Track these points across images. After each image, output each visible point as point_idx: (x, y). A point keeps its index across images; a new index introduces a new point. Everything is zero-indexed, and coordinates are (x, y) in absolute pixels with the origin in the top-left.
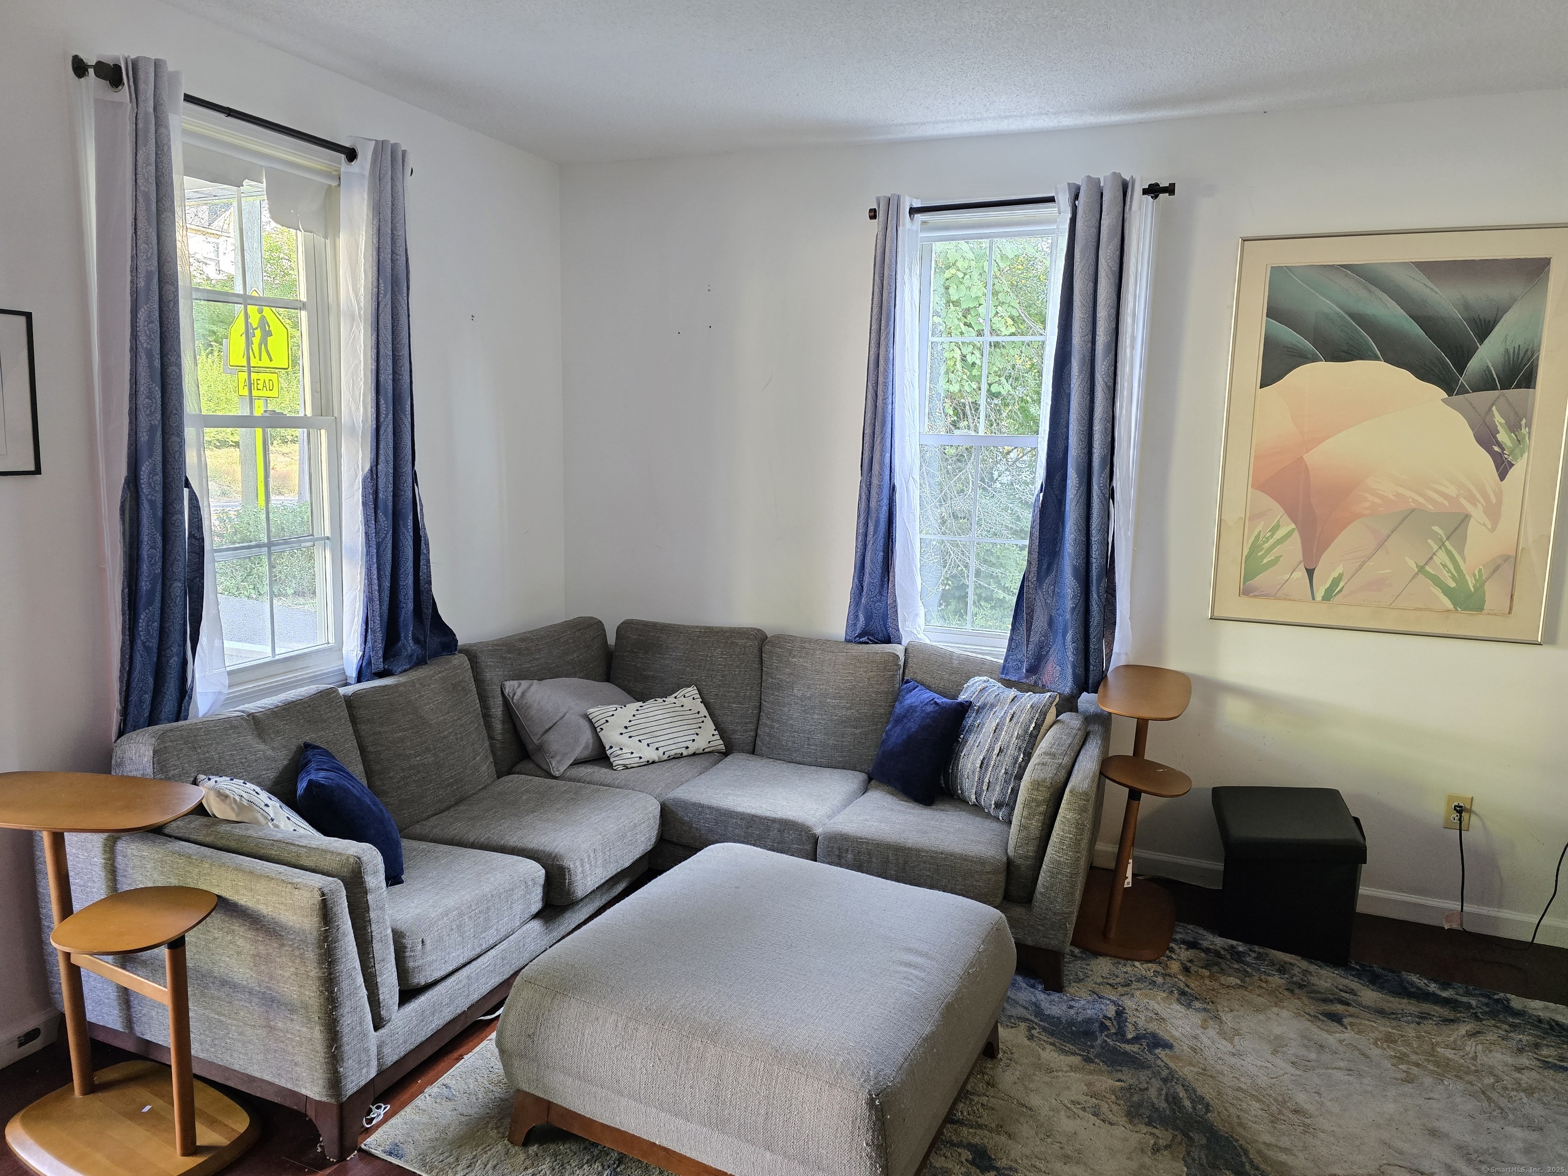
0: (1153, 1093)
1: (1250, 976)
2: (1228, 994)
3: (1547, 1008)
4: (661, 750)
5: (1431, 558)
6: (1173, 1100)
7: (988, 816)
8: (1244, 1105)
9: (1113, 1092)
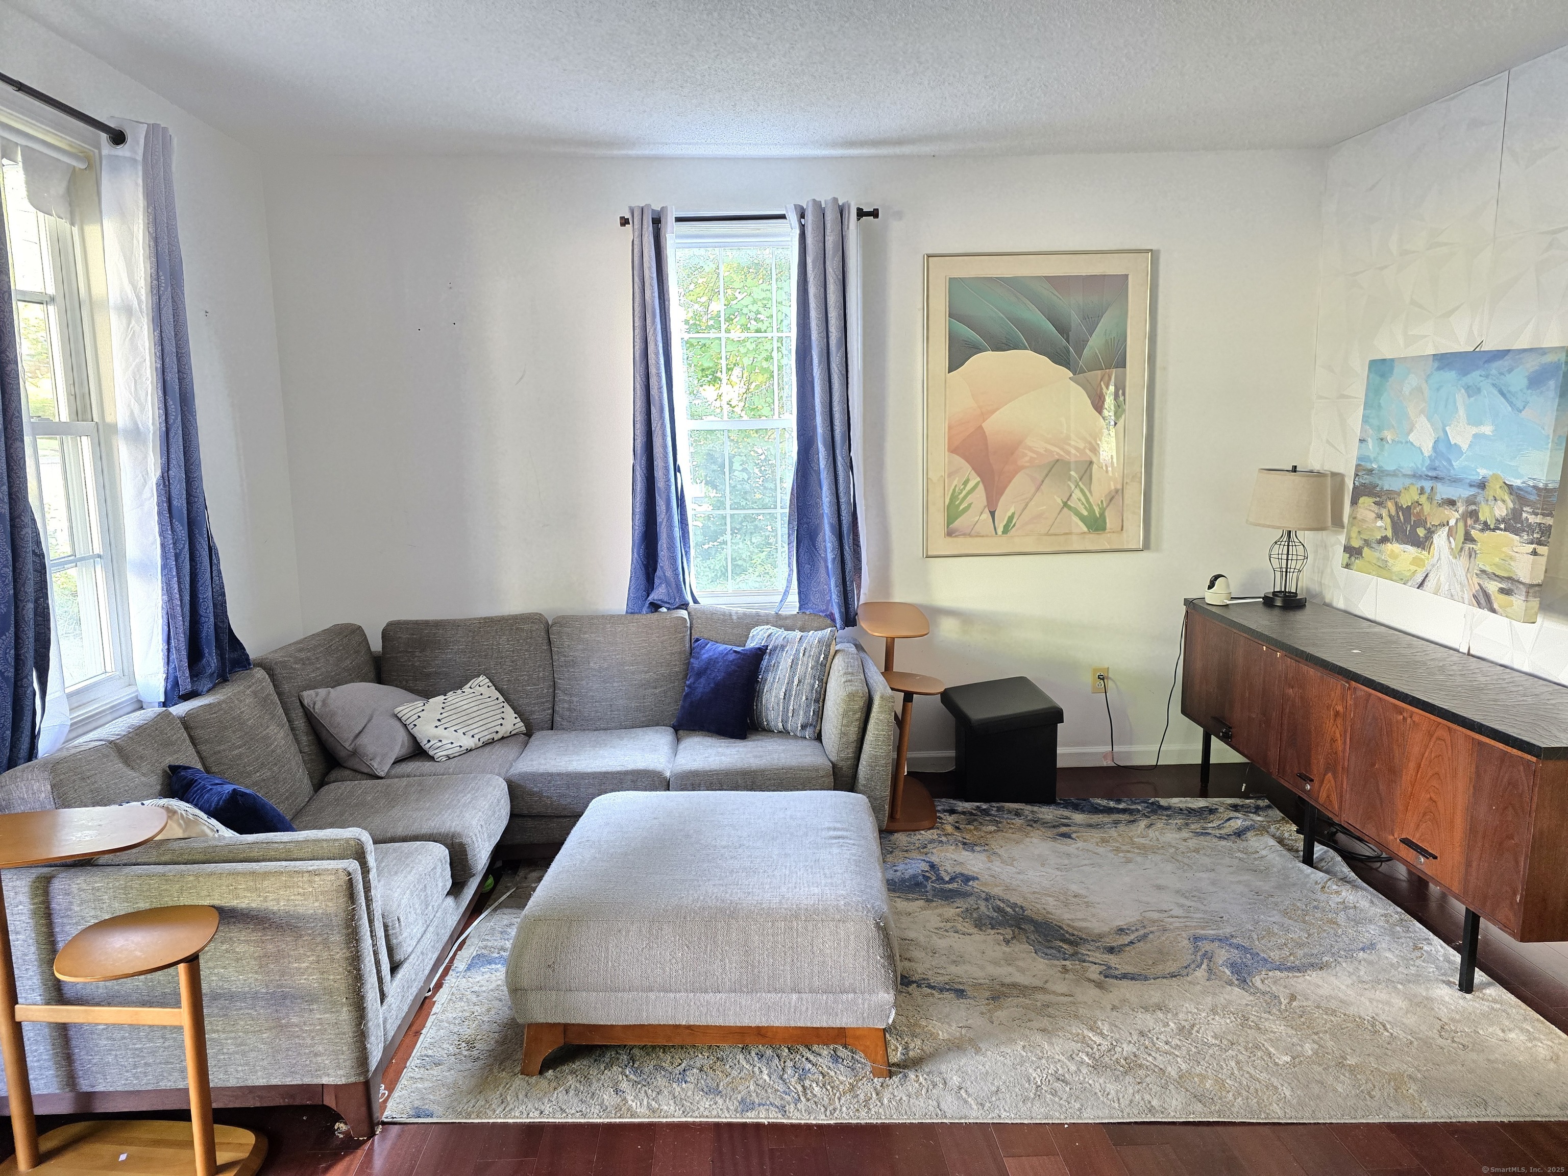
0: (983, 908)
1: (1000, 822)
2: (993, 837)
3: (1181, 801)
4: (477, 737)
5: (1071, 495)
6: (999, 910)
7: (795, 737)
8: (1044, 902)
9: (958, 915)
